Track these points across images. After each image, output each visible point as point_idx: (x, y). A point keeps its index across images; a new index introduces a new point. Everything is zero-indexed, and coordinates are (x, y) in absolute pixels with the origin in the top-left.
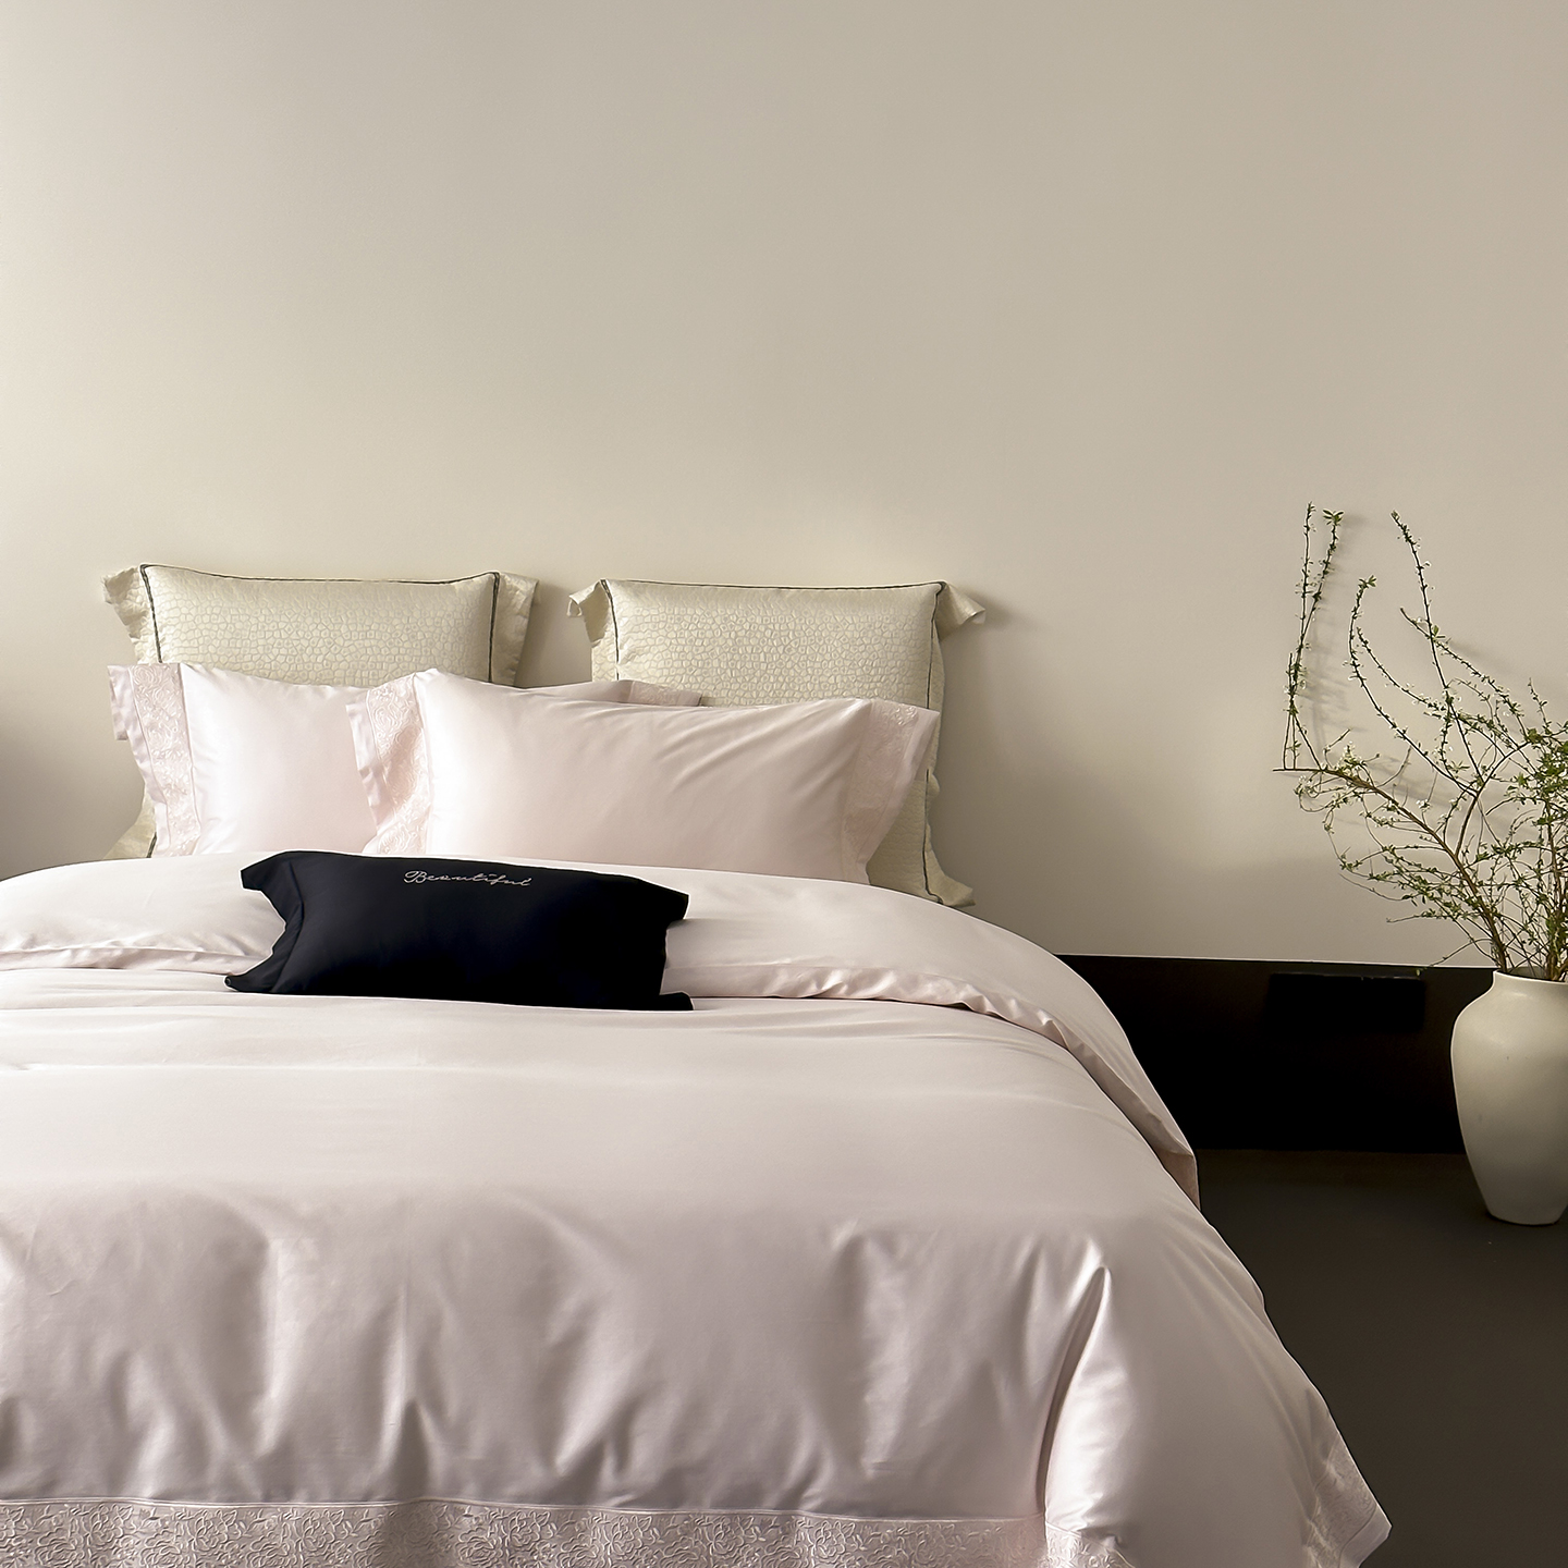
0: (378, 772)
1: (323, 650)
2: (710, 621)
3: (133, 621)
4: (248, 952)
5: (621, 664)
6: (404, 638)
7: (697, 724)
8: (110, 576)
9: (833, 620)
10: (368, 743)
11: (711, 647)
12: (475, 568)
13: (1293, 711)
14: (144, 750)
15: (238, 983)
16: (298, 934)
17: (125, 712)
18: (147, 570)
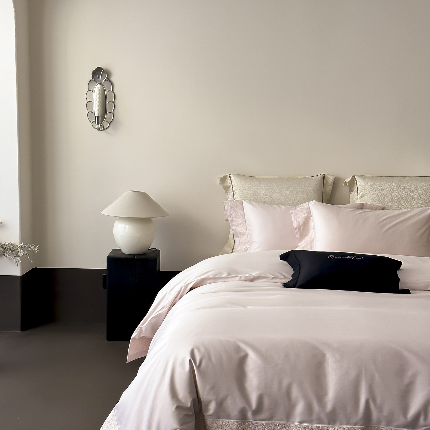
0: (299, 229)
1: (279, 196)
2: (385, 186)
3: (226, 189)
4: (285, 277)
5: (359, 199)
6: (300, 192)
8: (221, 177)
9: (420, 186)
10: (296, 221)
11: (385, 194)
12: (319, 174)
14: (233, 223)
15: (286, 285)
17: (228, 213)
18: (231, 175)
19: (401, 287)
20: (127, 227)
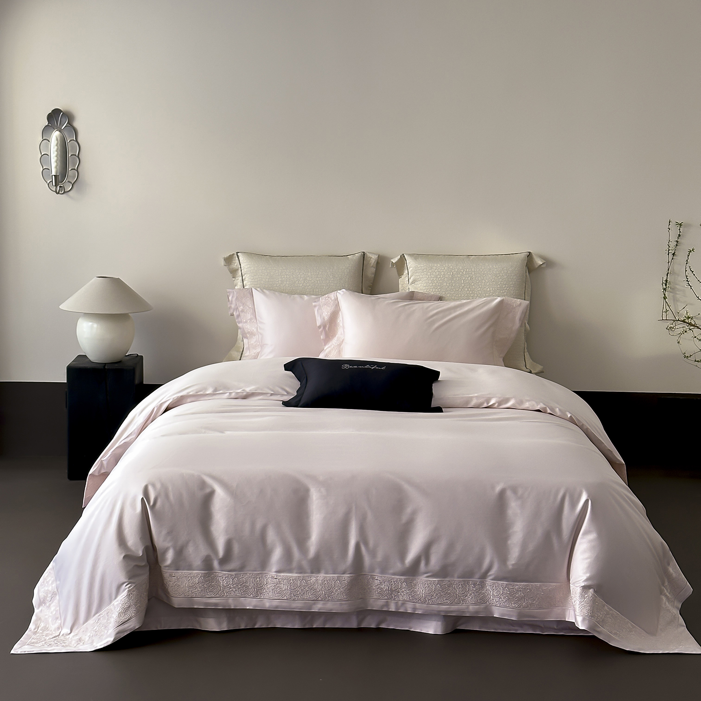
0: (325, 327)
1: (302, 282)
2: (443, 268)
3: (234, 272)
4: (288, 393)
5: (410, 285)
6: (331, 277)
7: (440, 308)
8: (226, 256)
9: (488, 267)
10: (321, 316)
11: (443, 278)
12: (357, 250)
13: (665, 298)
14: (240, 319)
15: (286, 404)
16: (306, 386)
17: (233, 306)
18: (239, 254)
19: (434, 404)
20: (95, 325)
